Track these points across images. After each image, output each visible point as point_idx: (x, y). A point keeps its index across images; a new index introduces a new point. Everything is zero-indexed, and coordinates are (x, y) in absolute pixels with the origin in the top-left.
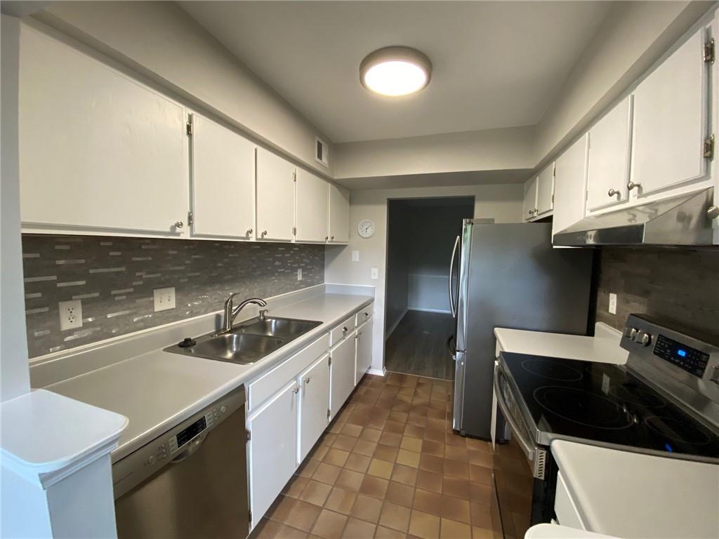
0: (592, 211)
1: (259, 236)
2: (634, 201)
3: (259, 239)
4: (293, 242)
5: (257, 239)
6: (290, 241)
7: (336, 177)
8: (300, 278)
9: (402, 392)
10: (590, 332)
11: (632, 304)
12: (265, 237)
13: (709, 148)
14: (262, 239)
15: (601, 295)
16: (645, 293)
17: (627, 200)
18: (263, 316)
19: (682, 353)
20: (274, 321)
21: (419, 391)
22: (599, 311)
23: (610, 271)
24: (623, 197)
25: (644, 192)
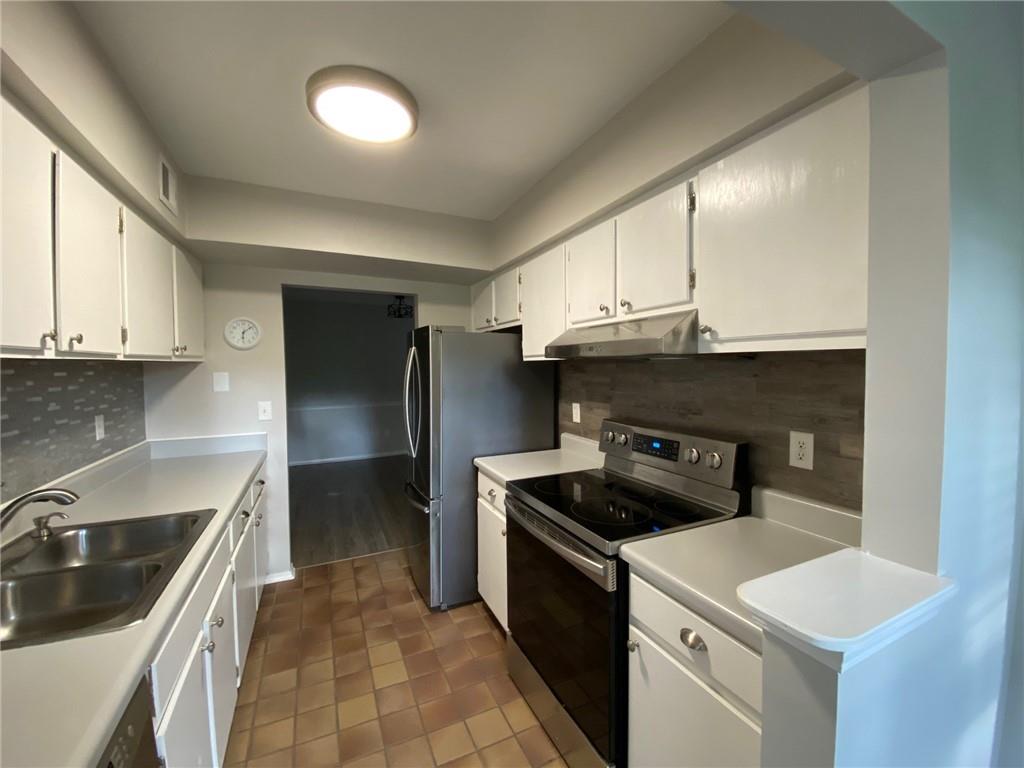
0: (573, 324)
1: (65, 347)
2: (622, 316)
3: (65, 353)
4: (120, 358)
5: (58, 352)
6: (115, 356)
7: (188, 236)
8: (100, 434)
9: (334, 591)
10: (557, 445)
11: (596, 410)
12: (77, 347)
13: (692, 278)
14: (71, 352)
15: (562, 406)
16: (607, 399)
17: (615, 316)
18: (48, 529)
19: (657, 445)
20: (83, 533)
21: (362, 578)
22: (563, 422)
23: (570, 381)
24: (612, 312)
25: (634, 309)
